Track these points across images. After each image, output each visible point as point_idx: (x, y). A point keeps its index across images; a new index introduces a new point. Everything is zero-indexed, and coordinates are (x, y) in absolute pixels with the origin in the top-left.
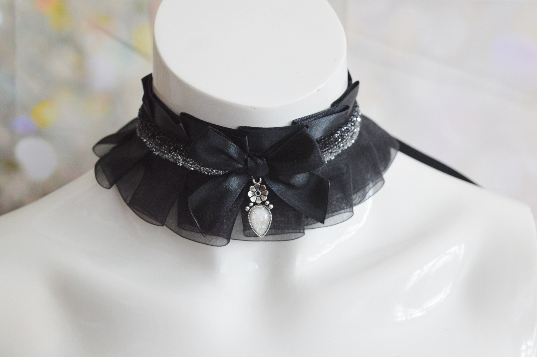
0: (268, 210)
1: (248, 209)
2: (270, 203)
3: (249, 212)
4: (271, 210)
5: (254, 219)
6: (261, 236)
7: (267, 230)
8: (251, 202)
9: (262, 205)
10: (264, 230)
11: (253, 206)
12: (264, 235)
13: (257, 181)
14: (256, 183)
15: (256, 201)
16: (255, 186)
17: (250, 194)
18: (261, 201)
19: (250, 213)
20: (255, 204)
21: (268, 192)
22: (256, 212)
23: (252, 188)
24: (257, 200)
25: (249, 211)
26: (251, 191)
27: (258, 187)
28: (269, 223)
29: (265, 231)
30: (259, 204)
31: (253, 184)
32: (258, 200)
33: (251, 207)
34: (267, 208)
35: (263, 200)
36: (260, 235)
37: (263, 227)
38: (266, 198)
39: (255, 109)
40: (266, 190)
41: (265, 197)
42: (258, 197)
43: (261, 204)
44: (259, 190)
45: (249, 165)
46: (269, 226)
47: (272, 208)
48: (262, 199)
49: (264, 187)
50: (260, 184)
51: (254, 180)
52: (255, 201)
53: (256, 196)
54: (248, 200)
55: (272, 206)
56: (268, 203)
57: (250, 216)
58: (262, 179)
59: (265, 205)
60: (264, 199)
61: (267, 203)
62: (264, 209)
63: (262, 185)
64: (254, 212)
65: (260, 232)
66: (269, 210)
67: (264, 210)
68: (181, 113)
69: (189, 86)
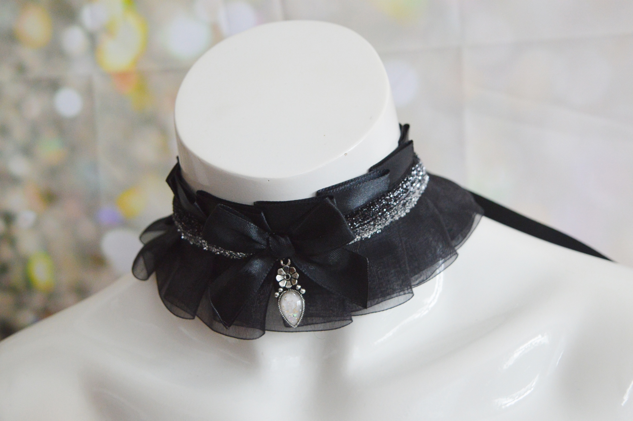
0: (299, 295)
2: (302, 287)
4: (303, 295)
5: (284, 306)
6: (294, 326)
7: (300, 318)
8: (281, 287)
9: (293, 289)
10: (296, 318)
11: (283, 292)
12: (297, 324)
13: (286, 262)
15: (286, 285)
18: (291, 286)
19: (280, 300)
26: (280, 275)
28: (302, 311)
29: (298, 319)
30: (290, 289)
31: (281, 267)
32: (289, 284)
35: (294, 284)
36: (293, 324)
37: (295, 315)
38: (297, 281)
39: (269, 181)
40: (296, 273)
42: (288, 281)
44: (289, 273)
45: (271, 246)
46: (302, 314)
47: (303, 293)
48: (293, 283)
49: (293, 269)
51: (282, 262)
52: (284, 286)
53: (286, 280)
54: (277, 285)
55: (304, 291)
57: (280, 304)
58: (290, 260)
59: (295, 289)
61: (298, 288)
62: (295, 294)
63: (291, 267)
64: (284, 298)
65: (293, 321)
66: (301, 295)
67: (295, 296)
68: (197, 191)
69: (201, 161)
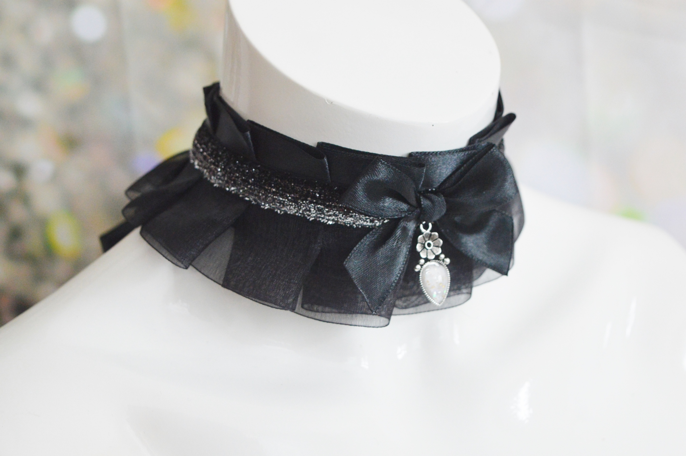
0: (443, 266)
1: (420, 269)
4: (447, 266)
5: (428, 281)
6: (440, 304)
7: (446, 294)
8: (421, 258)
9: (436, 260)
11: (424, 264)
12: (442, 301)
13: (426, 227)
14: (425, 230)
15: (427, 256)
16: (424, 235)
17: (419, 247)
18: (434, 256)
19: (422, 274)
20: (427, 260)
21: (441, 241)
22: (429, 272)
23: (420, 239)
24: (428, 254)
25: (419, 272)
26: (420, 243)
27: (427, 237)
28: (448, 285)
29: (444, 296)
30: (432, 260)
31: (421, 233)
32: (430, 254)
33: (422, 266)
34: (442, 265)
35: (437, 254)
36: (438, 302)
38: (440, 249)
39: (433, 125)
40: (439, 239)
41: (438, 250)
42: (429, 250)
43: (434, 259)
47: (448, 263)
48: (435, 252)
49: (436, 235)
50: (430, 231)
51: (422, 228)
52: (425, 256)
53: (426, 249)
54: (417, 256)
55: (448, 261)
56: (443, 256)
57: (422, 279)
58: (432, 224)
59: (439, 260)
60: (437, 252)
61: (441, 258)
63: (432, 233)
64: (426, 271)
65: (438, 299)
66: (445, 266)
67: (439, 267)
68: (317, 142)
69: (333, 103)
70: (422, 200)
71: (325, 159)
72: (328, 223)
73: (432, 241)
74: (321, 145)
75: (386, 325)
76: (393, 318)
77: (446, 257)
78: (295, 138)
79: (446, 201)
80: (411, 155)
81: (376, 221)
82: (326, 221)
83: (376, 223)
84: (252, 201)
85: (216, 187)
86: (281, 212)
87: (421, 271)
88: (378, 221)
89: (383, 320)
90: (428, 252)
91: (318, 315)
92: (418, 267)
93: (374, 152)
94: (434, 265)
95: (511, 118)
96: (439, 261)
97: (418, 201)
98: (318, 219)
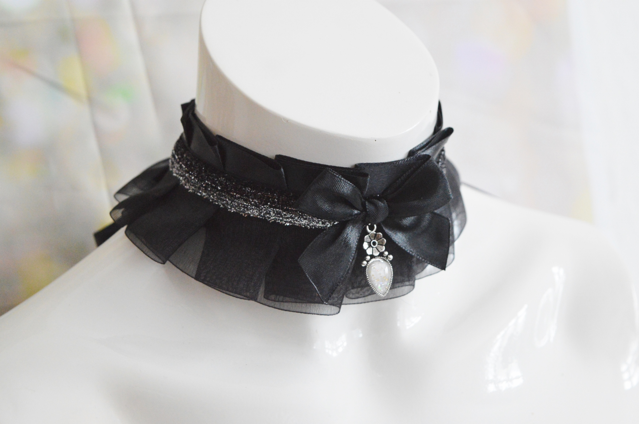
1: (366, 265)
3: (367, 268)
5: (374, 275)
6: (383, 295)
7: (389, 286)
9: (380, 256)
10: (386, 287)
11: (370, 260)
12: (386, 293)
13: (372, 228)
14: (371, 231)
15: (373, 253)
16: (370, 235)
17: (365, 245)
18: (379, 253)
20: (372, 257)
21: (385, 240)
22: (375, 267)
23: (367, 238)
24: (373, 251)
25: (365, 267)
26: (366, 242)
27: (372, 237)
28: (391, 278)
29: (388, 288)
30: (377, 256)
31: (368, 233)
32: (375, 251)
33: (368, 262)
34: (386, 261)
35: (381, 251)
36: (382, 293)
37: (385, 283)
38: (384, 247)
40: (383, 238)
41: (382, 248)
42: (375, 248)
43: (379, 256)
44: (374, 239)
45: (368, 210)
46: (390, 281)
47: (391, 259)
48: (379, 250)
49: (380, 235)
50: (375, 231)
51: (368, 229)
52: (371, 253)
54: (364, 253)
55: (391, 257)
56: (386, 253)
57: (368, 273)
58: (377, 226)
59: (383, 256)
61: (385, 254)
63: (377, 233)
64: (372, 267)
65: (382, 290)
66: (389, 262)
67: (382, 263)
68: (275, 155)
69: (288, 121)
70: (367, 204)
71: (282, 170)
72: (285, 225)
73: (377, 241)
74: (279, 158)
75: (337, 313)
76: (343, 306)
77: (389, 254)
78: (257, 152)
79: (389, 206)
80: (356, 166)
81: (328, 223)
82: (284, 223)
83: (328, 224)
84: (220, 205)
85: (190, 192)
86: (245, 215)
87: (367, 266)
88: (329, 223)
89: (334, 309)
90: (373, 250)
91: (277, 304)
92: (365, 262)
93: (324, 164)
94: (379, 261)
95: (450, 131)
96: (383, 258)
97: (364, 205)
98: (277, 221)
